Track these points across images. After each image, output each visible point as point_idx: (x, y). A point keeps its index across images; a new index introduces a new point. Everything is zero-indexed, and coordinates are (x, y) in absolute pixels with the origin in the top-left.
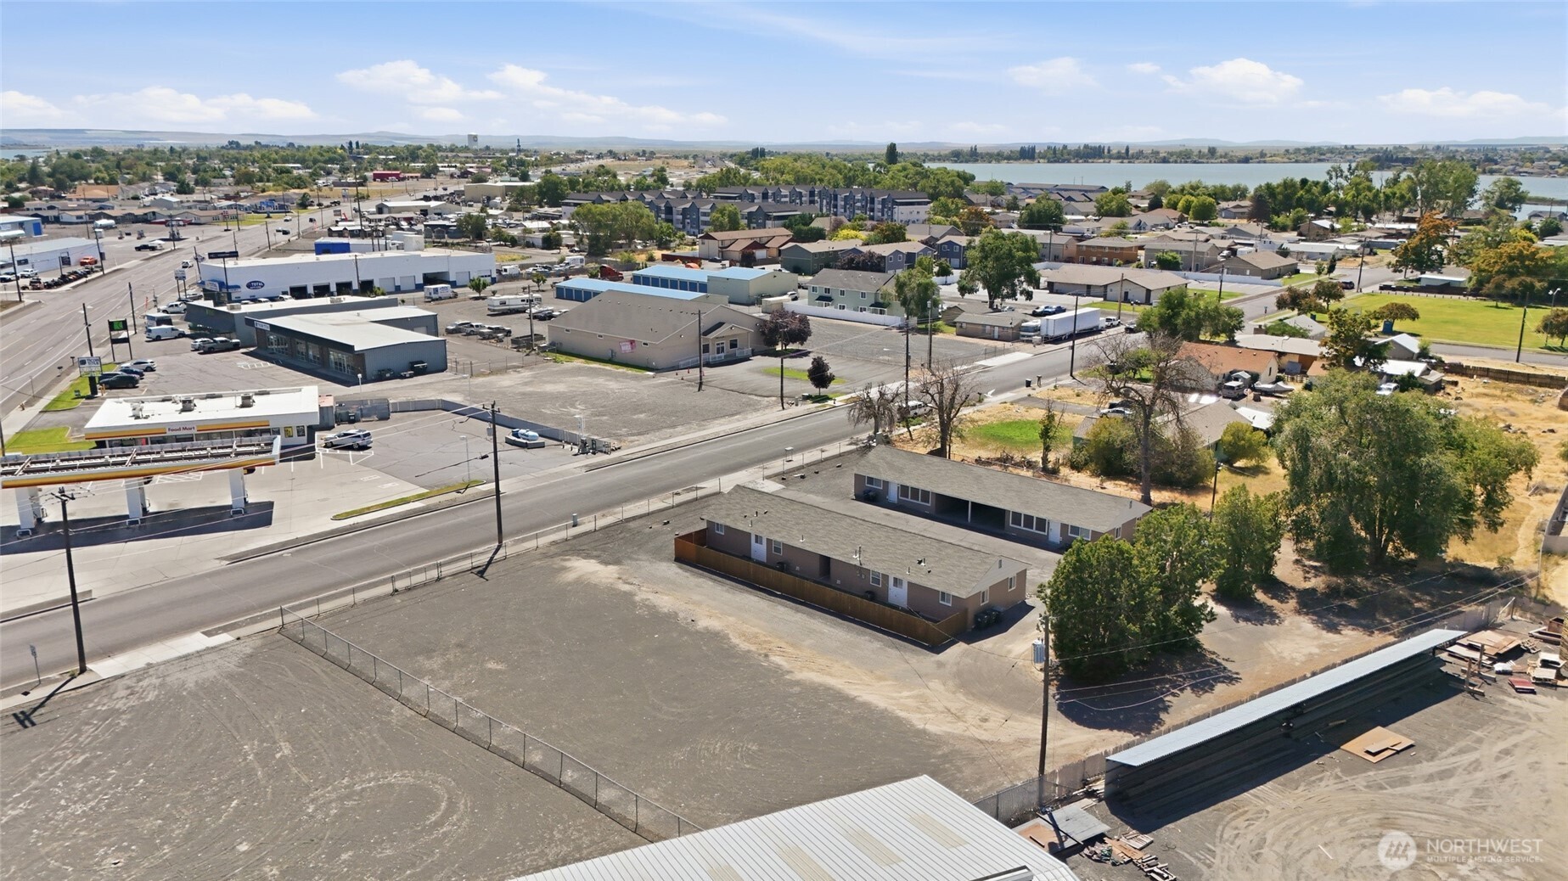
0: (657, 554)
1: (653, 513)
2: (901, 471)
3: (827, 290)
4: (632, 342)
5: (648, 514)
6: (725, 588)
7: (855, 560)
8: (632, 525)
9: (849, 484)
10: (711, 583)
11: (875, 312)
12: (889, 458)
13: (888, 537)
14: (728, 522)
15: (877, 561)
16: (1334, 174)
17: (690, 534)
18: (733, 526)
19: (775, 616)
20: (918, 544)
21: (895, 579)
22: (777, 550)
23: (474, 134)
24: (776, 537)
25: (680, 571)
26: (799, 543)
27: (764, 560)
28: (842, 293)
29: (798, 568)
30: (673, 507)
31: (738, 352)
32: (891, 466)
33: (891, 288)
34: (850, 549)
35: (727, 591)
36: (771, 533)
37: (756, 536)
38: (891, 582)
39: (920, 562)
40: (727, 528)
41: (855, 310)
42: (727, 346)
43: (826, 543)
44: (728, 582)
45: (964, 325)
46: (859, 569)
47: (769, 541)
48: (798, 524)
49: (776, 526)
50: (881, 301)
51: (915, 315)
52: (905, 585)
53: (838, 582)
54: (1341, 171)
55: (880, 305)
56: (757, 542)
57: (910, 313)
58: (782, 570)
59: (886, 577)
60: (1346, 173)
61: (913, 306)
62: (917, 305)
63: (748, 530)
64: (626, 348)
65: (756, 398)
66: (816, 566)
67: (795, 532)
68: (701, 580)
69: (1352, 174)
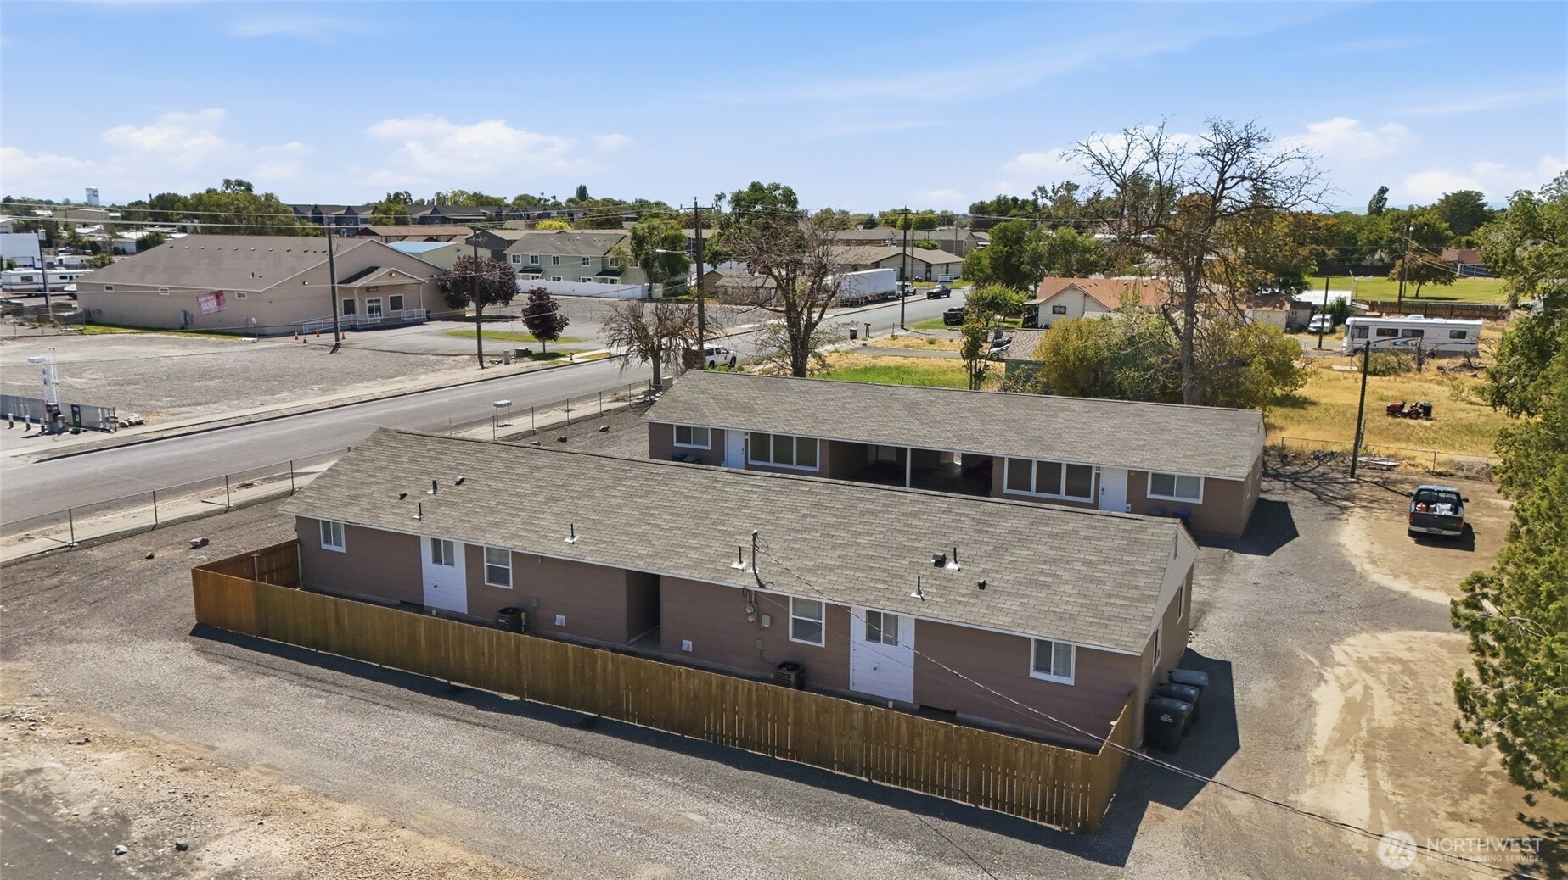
0: (143, 623)
1: (168, 524)
2: (749, 409)
3: (534, 259)
4: (218, 294)
5: (154, 528)
6: (335, 700)
7: (741, 574)
8: (96, 553)
9: (638, 445)
10: (292, 689)
11: (604, 281)
12: (716, 389)
13: (818, 506)
14: (354, 515)
15: (809, 570)
16: (1039, 194)
17: (248, 557)
18: (366, 522)
19: (510, 783)
20: (915, 515)
21: (873, 617)
22: (498, 575)
23: (94, 188)
24: (492, 539)
25: (199, 661)
26: (561, 546)
27: (462, 607)
28: (556, 260)
29: (560, 619)
30: (227, 510)
31: (403, 314)
32: (725, 403)
33: (627, 248)
34: (717, 547)
35: (342, 709)
36: (481, 529)
37: (436, 543)
38: (858, 628)
39: (940, 562)
40: (353, 530)
41: (577, 280)
42: (385, 304)
43: (643, 538)
44: (351, 679)
45: (730, 290)
46: (759, 601)
47: (473, 552)
48: (555, 500)
49: (490, 510)
50: (610, 267)
51: (661, 281)
52: (907, 634)
53: (687, 645)
54: (1046, 191)
55: (609, 273)
56: (437, 559)
57: (653, 278)
58: (515, 626)
59: (839, 615)
60: (1050, 194)
61: (657, 269)
62: (663, 267)
63: (409, 528)
64: (210, 305)
65: (435, 357)
66: (617, 605)
67: (548, 520)
68: (262, 682)
69: (1055, 194)
